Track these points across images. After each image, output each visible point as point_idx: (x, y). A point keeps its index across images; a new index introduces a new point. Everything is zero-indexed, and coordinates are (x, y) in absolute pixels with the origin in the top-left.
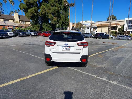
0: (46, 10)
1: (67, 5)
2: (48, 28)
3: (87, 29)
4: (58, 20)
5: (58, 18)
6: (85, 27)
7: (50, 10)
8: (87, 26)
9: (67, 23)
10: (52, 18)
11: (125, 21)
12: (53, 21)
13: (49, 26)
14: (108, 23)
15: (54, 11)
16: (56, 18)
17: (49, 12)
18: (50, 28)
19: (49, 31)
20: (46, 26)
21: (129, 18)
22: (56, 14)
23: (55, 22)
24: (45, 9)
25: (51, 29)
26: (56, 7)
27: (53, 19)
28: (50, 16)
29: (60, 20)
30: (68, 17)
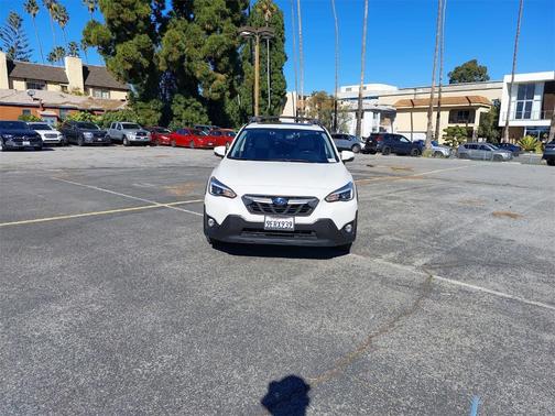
0: (185, 46)
1: (245, 33)
2: (194, 115)
3: (357, 117)
4: (231, 83)
5: (231, 75)
6: (346, 110)
7: (200, 46)
9: (279, 94)
10: (207, 76)
11: (505, 85)
12: (211, 87)
13: (197, 109)
14: (428, 96)
15: (215, 52)
16: (222, 76)
17: (194, 52)
18: (202, 113)
19: (197, 125)
20: (185, 109)
21: (516, 76)
22: (223, 60)
23: (219, 90)
24: (181, 42)
25: (205, 118)
26: (222, 35)
27: (211, 82)
28: (201, 68)
30: (281, 69)
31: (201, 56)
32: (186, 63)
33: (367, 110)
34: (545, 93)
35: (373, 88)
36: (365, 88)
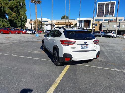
0: (3, 3)
1: (33, 1)
2: (6, 24)
3: (46, 26)
4: (17, 15)
5: (17, 13)
6: (44, 24)
7: (7, 4)
8: (46, 24)
9: (25, 19)
10: (10, 13)
11: (77, 20)
12: (11, 16)
13: (6, 22)
15: (12, 6)
16: (15, 13)
17: (6, 6)
18: (8, 23)
19: (7, 28)
20: (2, 22)
21: (80, 19)
22: (15, 9)
23: (14, 17)
24: (1, 2)
25: (9, 25)
26: (14, 2)
27: (11, 15)
28: (8, 10)
29: (19, 16)
30: (25, 13)
31: (7, 7)
32: (2, 9)
33: (48, 24)
34: (84, 22)
35: (45, 19)
36: (43, 19)
